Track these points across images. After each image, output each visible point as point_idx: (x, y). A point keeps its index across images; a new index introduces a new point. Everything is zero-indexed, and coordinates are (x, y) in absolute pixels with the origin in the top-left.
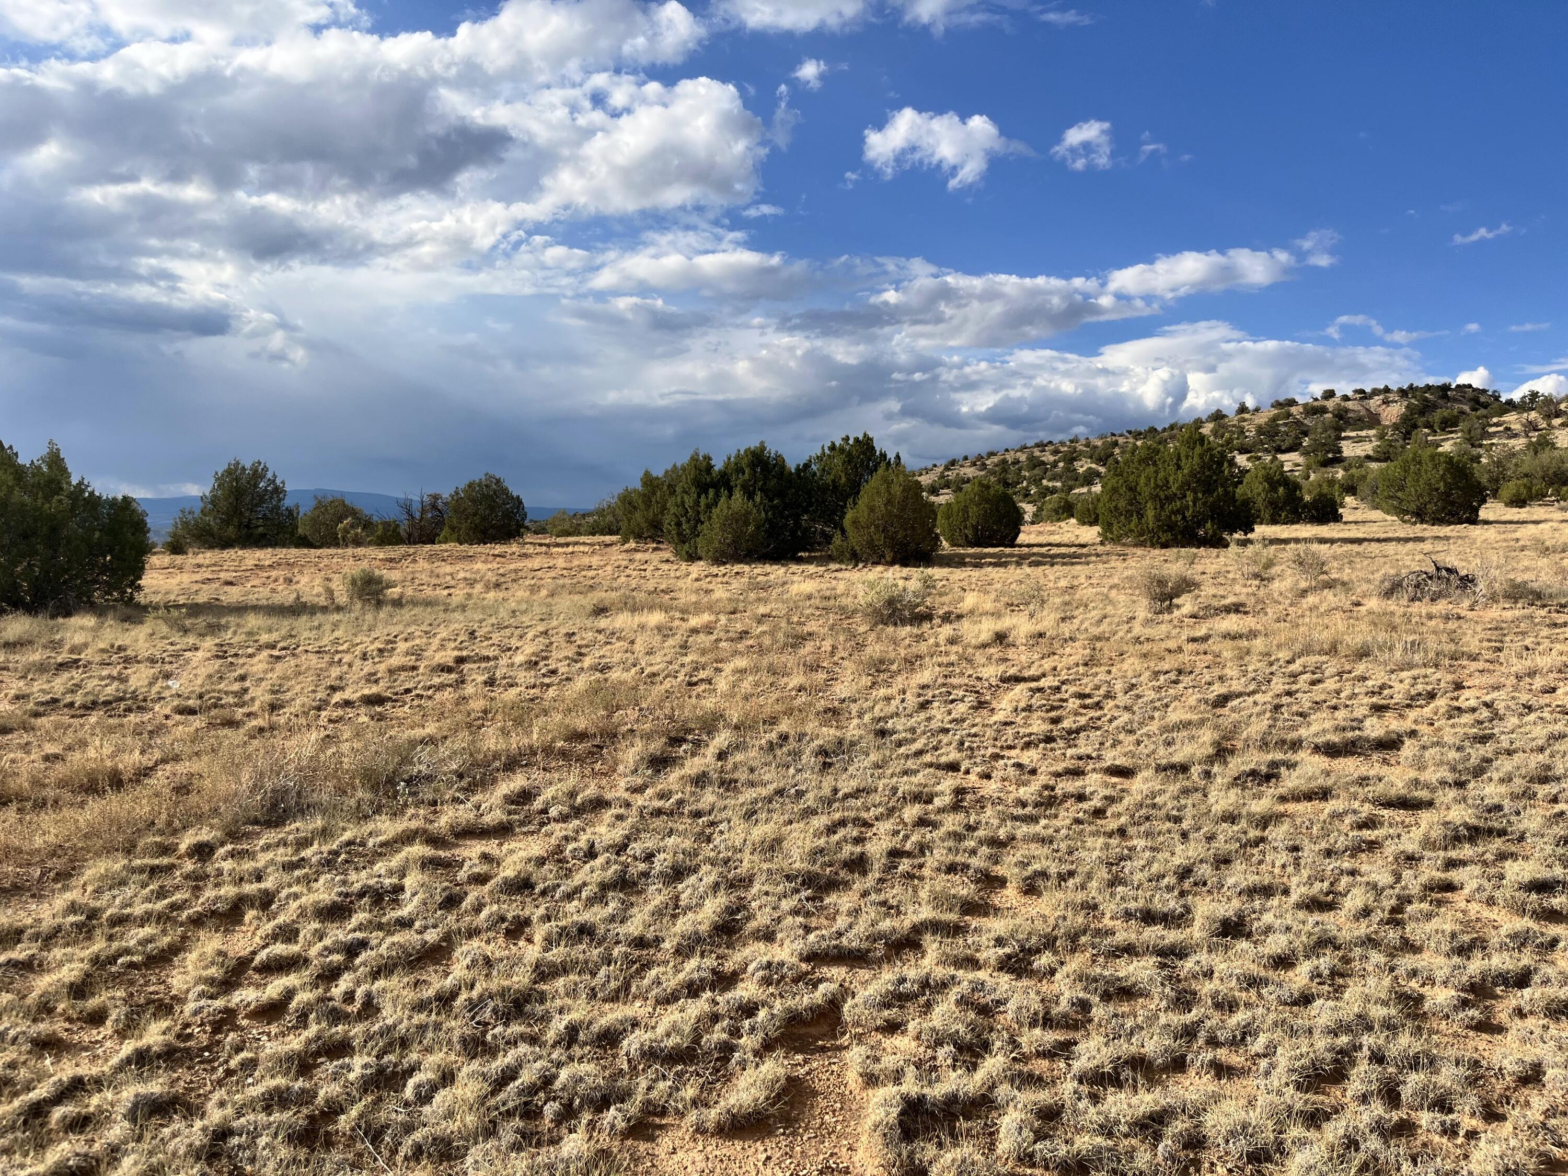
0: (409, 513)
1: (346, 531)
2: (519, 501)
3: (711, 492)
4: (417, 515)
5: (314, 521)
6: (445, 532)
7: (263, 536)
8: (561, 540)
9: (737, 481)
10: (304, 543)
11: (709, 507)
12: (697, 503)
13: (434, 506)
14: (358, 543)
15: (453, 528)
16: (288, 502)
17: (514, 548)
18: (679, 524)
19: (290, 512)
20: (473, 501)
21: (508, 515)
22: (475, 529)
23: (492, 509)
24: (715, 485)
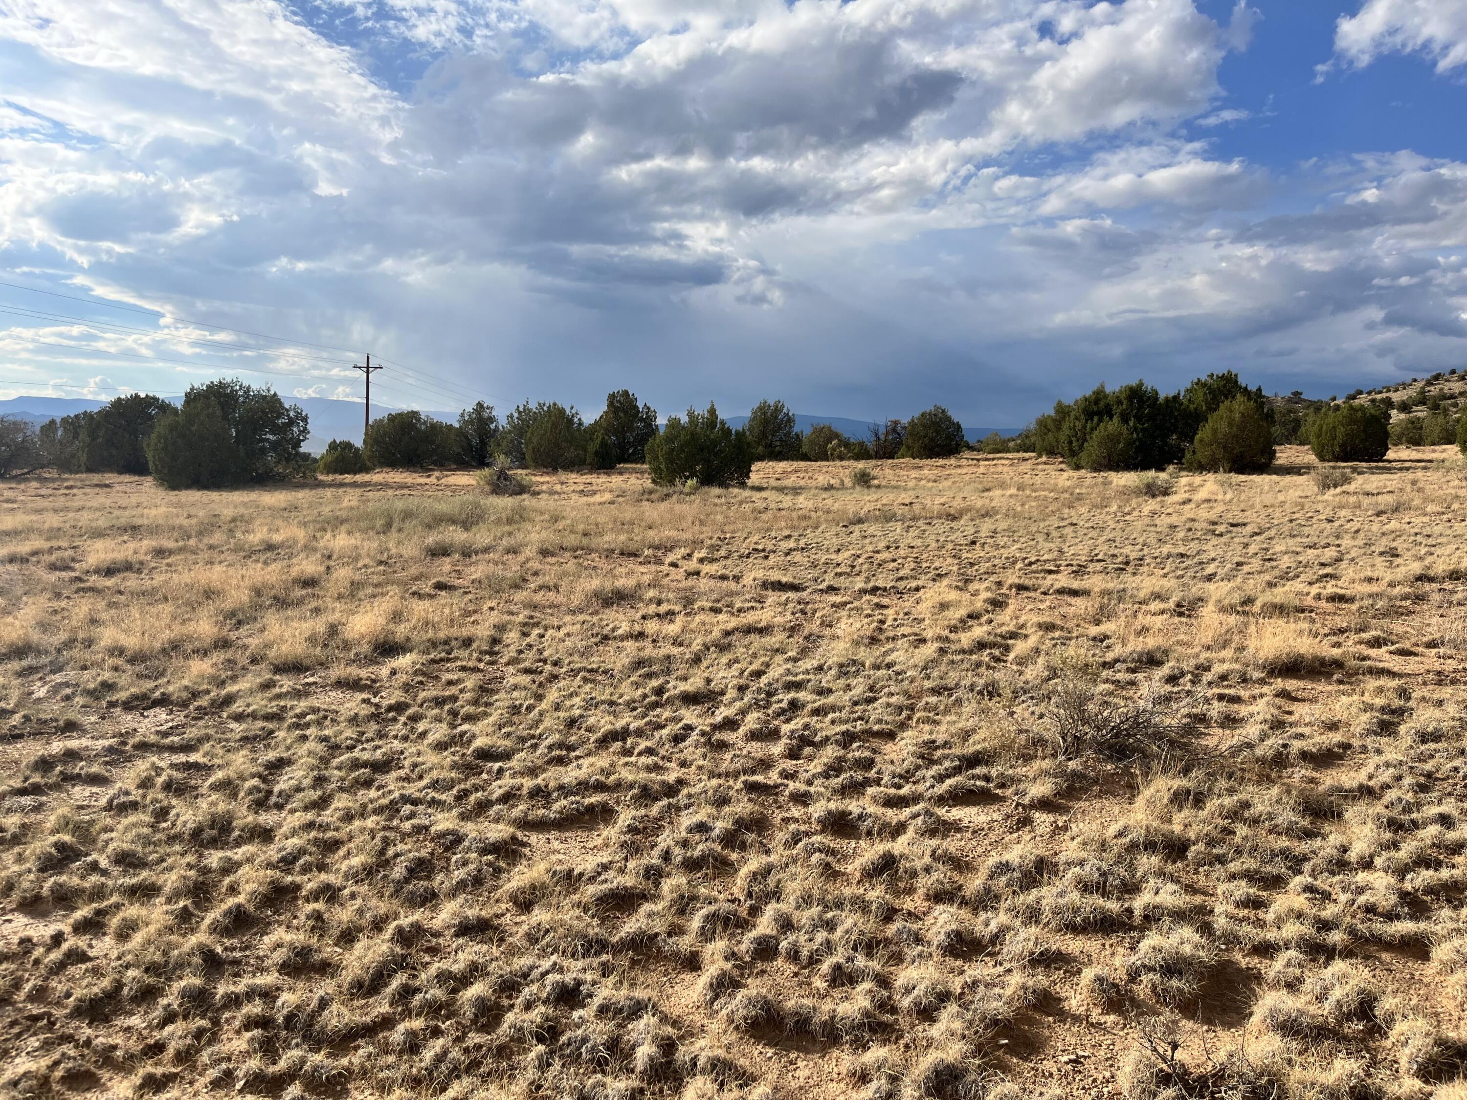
0: (876, 435)
1: (834, 449)
2: (958, 426)
3: (1096, 419)
4: (882, 437)
5: (812, 442)
6: (903, 449)
7: (780, 452)
8: (991, 456)
9: (1117, 410)
10: (805, 458)
11: (1092, 429)
12: (1084, 427)
13: (894, 430)
14: (841, 458)
15: (909, 448)
16: (796, 429)
17: (952, 461)
18: (1070, 442)
19: (797, 435)
20: (924, 426)
21: (950, 437)
22: (925, 447)
23: (937, 432)
24: (1100, 414)
